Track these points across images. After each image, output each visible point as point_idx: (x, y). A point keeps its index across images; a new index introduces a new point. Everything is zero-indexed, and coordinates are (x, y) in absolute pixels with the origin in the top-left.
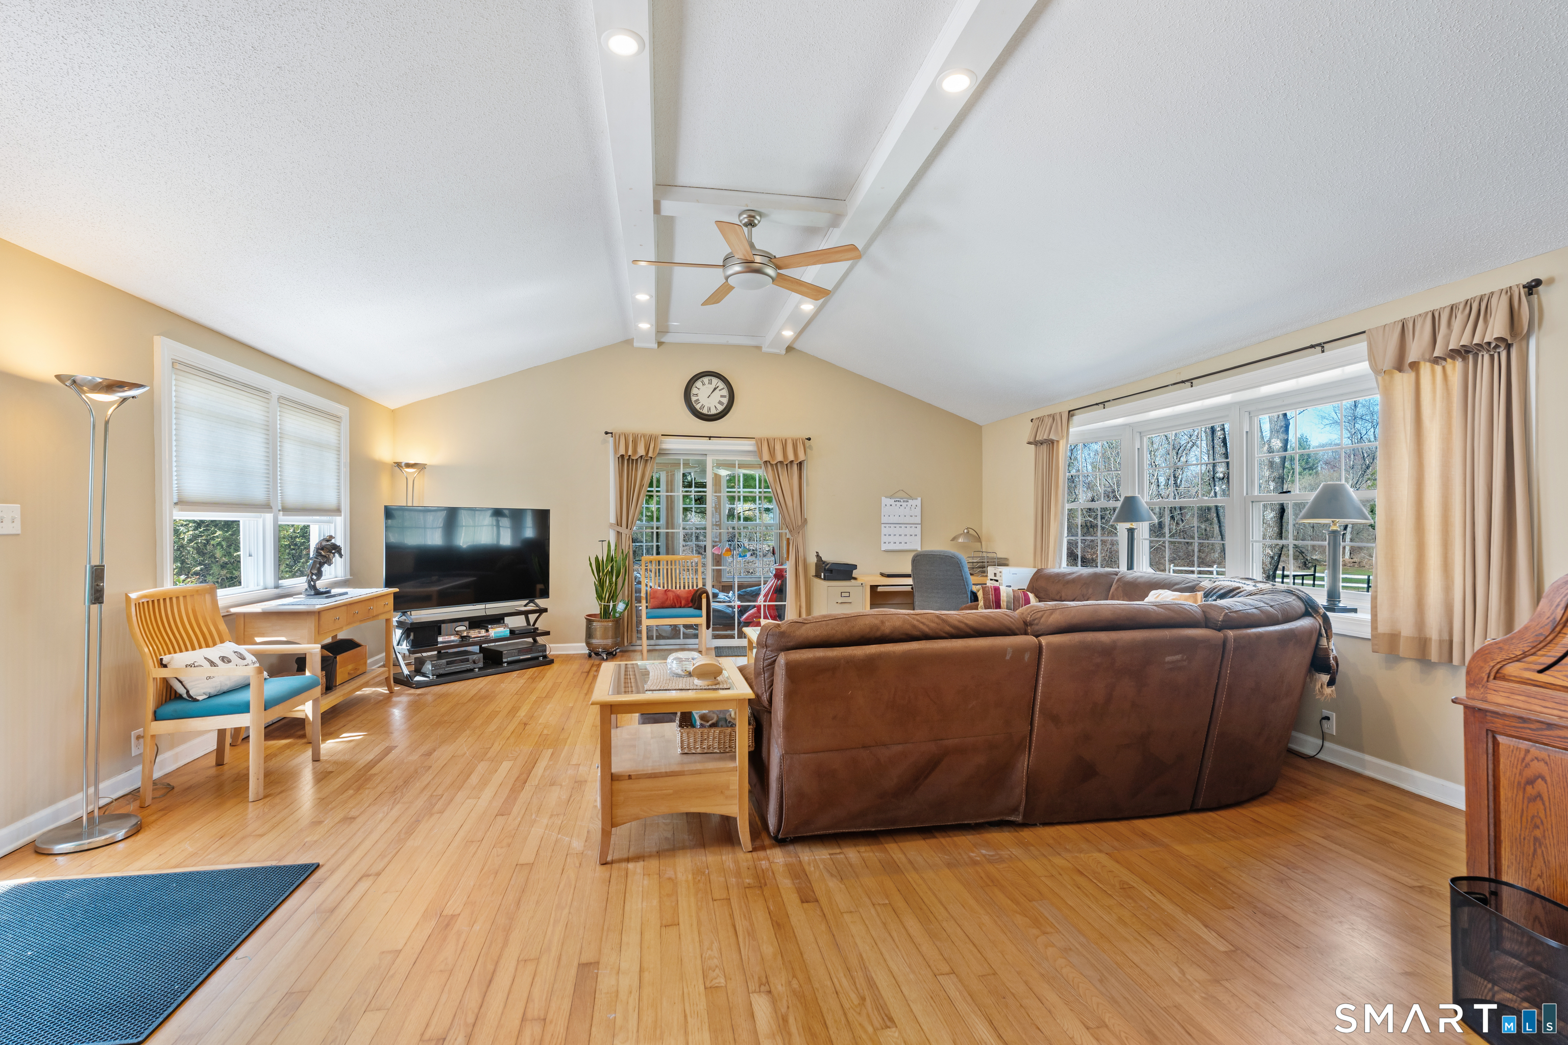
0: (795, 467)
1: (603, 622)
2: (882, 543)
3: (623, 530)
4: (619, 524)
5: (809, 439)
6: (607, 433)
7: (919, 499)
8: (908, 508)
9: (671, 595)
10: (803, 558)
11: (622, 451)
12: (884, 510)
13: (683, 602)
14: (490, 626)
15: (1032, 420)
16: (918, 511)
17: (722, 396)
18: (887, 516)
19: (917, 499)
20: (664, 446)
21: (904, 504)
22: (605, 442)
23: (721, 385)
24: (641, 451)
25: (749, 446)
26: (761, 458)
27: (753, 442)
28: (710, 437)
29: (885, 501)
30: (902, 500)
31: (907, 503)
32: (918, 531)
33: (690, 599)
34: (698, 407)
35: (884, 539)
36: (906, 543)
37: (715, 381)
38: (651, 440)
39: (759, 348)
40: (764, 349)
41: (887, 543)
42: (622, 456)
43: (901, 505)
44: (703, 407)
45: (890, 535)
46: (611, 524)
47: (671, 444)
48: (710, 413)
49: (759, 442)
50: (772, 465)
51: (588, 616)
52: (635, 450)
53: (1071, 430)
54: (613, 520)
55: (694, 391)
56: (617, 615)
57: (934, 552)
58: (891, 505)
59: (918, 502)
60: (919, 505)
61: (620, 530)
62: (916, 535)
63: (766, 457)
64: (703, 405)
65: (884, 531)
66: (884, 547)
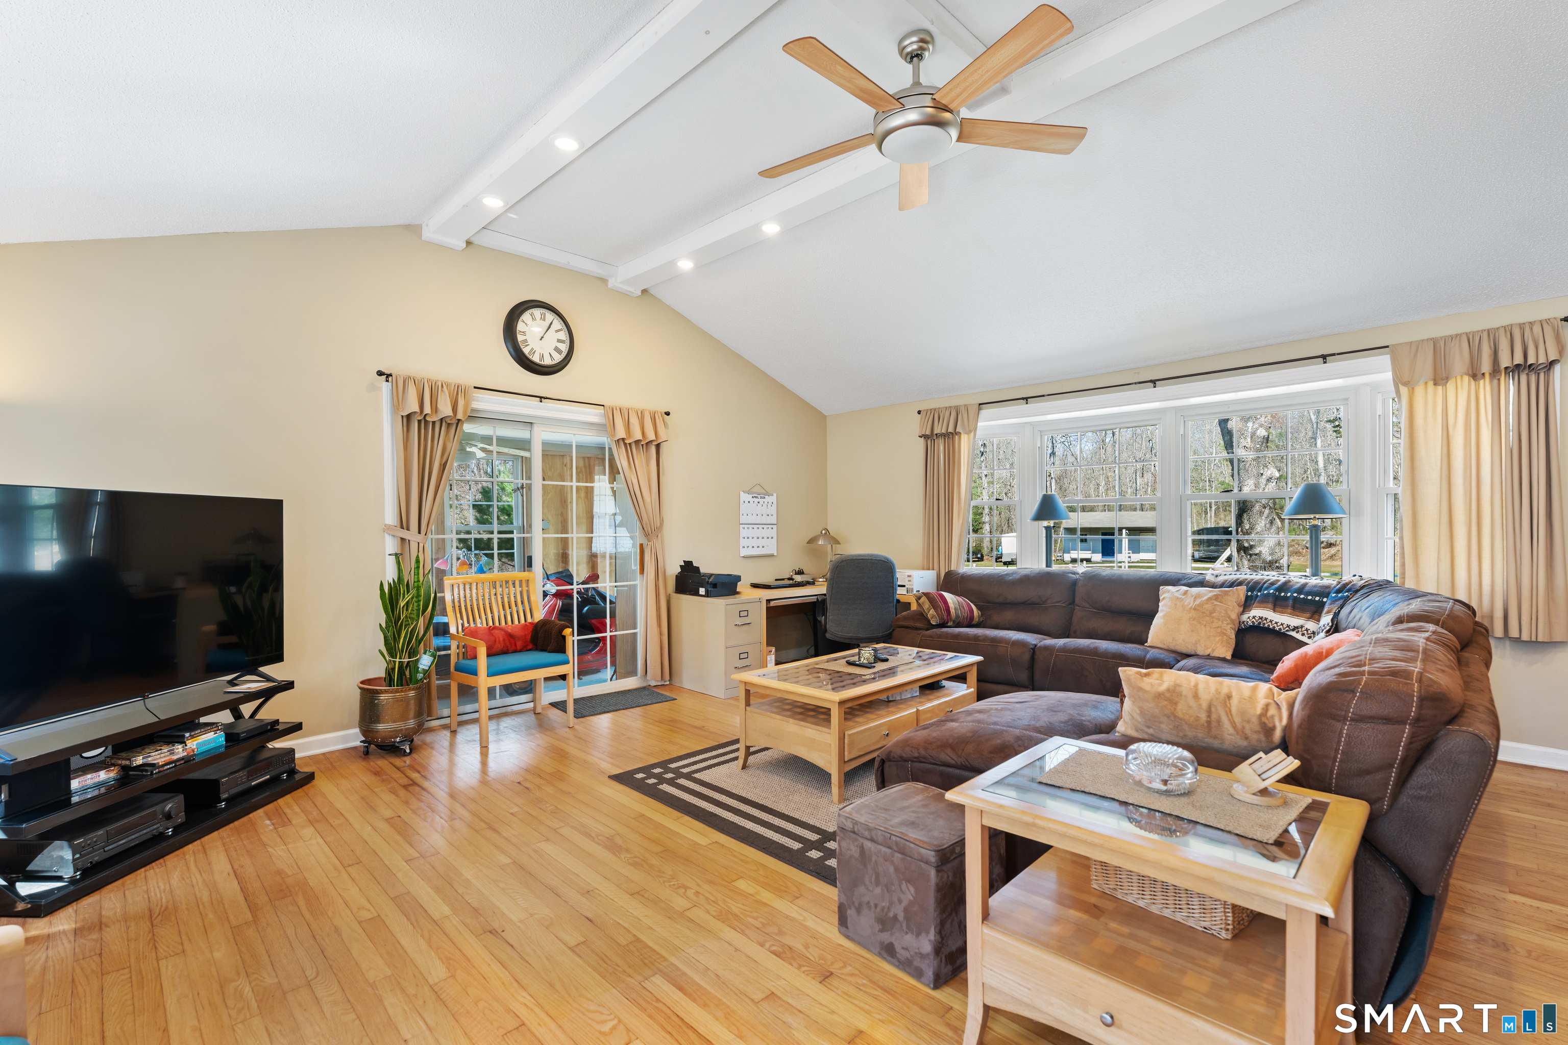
0: (653, 449)
1: (397, 691)
2: (741, 547)
3: (412, 535)
4: (404, 524)
5: (668, 414)
6: (380, 373)
7: (775, 495)
8: (765, 506)
9: (499, 635)
10: (663, 570)
11: (412, 406)
12: (744, 508)
13: (519, 644)
14: (187, 735)
15: (919, 412)
16: (773, 510)
17: (559, 341)
18: (745, 515)
19: (772, 495)
20: (475, 405)
21: (761, 501)
22: (372, 388)
23: (558, 324)
24: (445, 410)
25: (593, 415)
26: (613, 435)
27: (600, 410)
28: (541, 398)
29: (745, 497)
30: (759, 496)
31: (763, 500)
32: (774, 532)
33: (529, 637)
34: (526, 351)
35: (743, 542)
36: (763, 547)
37: (550, 316)
38: (458, 393)
39: (604, 280)
40: (611, 284)
41: (746, 547)
42: (409, 417)
43: (759, 502)
44: (533, 352)
45: (748, 538)
46: (387, 529)
47: (485, 403)
48: (542, 363)
49: (611, 412)
50: (625, 444)
51: (362, 682)
52: (435, 409)
53: (979, 424)
54: (390, 517)
55: (520, 326)
56: (420, 676)
57: (863, 555)
58: (749, 502)
59: (773, 499)
60: (775, 503)
61: (405, 534)
62: (772, 538)
63: (621, 433)
64: (532, 349)
65: (744, 533)
66: (744, 552)
